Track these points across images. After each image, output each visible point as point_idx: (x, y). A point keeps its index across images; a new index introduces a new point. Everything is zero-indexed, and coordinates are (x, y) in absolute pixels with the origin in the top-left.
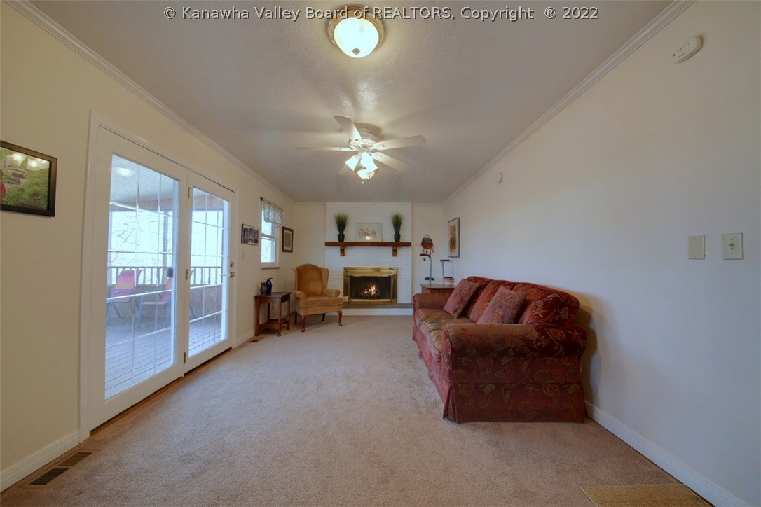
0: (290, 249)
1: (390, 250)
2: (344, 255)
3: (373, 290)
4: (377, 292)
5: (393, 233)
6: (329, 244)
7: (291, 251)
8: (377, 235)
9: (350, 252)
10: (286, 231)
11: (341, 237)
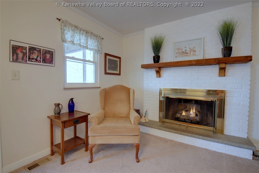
0: (118, 72)
1: (215, 69)
2: (160, 76)
3: (192, 113)
4: (197, 115)
5: (221, 47)
6: (146, 67)
7: (119, 74)
8: (197, 53)
9: (166, 73)
10: (108, 57)
11: (157, 59)
